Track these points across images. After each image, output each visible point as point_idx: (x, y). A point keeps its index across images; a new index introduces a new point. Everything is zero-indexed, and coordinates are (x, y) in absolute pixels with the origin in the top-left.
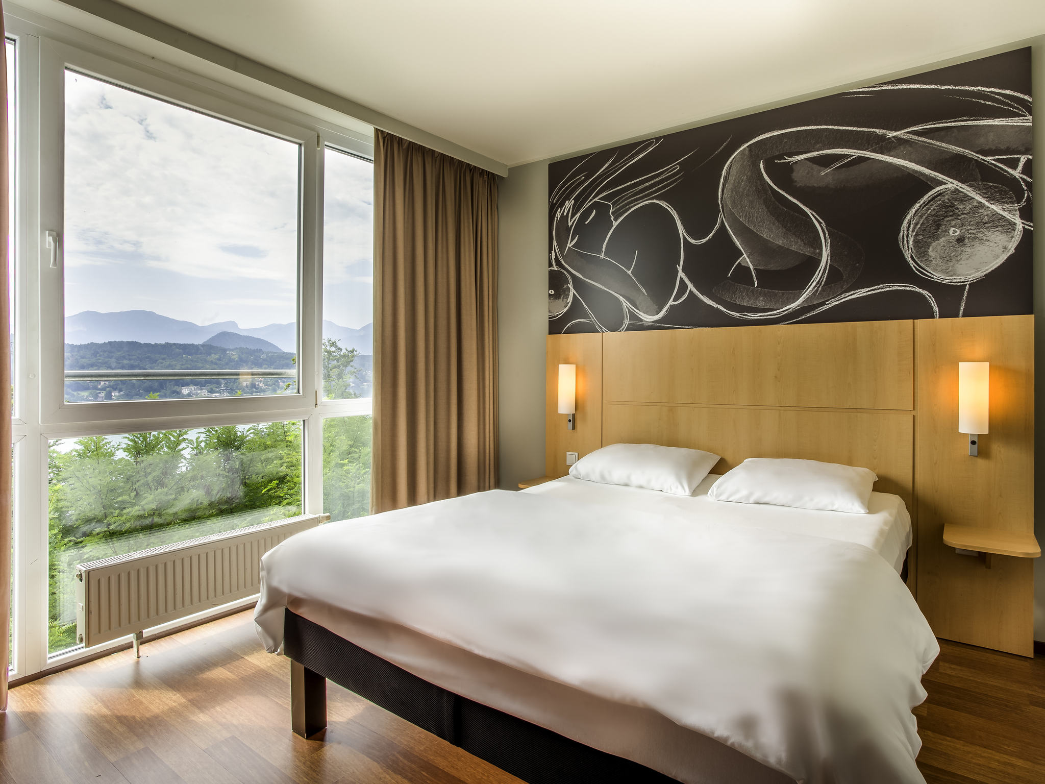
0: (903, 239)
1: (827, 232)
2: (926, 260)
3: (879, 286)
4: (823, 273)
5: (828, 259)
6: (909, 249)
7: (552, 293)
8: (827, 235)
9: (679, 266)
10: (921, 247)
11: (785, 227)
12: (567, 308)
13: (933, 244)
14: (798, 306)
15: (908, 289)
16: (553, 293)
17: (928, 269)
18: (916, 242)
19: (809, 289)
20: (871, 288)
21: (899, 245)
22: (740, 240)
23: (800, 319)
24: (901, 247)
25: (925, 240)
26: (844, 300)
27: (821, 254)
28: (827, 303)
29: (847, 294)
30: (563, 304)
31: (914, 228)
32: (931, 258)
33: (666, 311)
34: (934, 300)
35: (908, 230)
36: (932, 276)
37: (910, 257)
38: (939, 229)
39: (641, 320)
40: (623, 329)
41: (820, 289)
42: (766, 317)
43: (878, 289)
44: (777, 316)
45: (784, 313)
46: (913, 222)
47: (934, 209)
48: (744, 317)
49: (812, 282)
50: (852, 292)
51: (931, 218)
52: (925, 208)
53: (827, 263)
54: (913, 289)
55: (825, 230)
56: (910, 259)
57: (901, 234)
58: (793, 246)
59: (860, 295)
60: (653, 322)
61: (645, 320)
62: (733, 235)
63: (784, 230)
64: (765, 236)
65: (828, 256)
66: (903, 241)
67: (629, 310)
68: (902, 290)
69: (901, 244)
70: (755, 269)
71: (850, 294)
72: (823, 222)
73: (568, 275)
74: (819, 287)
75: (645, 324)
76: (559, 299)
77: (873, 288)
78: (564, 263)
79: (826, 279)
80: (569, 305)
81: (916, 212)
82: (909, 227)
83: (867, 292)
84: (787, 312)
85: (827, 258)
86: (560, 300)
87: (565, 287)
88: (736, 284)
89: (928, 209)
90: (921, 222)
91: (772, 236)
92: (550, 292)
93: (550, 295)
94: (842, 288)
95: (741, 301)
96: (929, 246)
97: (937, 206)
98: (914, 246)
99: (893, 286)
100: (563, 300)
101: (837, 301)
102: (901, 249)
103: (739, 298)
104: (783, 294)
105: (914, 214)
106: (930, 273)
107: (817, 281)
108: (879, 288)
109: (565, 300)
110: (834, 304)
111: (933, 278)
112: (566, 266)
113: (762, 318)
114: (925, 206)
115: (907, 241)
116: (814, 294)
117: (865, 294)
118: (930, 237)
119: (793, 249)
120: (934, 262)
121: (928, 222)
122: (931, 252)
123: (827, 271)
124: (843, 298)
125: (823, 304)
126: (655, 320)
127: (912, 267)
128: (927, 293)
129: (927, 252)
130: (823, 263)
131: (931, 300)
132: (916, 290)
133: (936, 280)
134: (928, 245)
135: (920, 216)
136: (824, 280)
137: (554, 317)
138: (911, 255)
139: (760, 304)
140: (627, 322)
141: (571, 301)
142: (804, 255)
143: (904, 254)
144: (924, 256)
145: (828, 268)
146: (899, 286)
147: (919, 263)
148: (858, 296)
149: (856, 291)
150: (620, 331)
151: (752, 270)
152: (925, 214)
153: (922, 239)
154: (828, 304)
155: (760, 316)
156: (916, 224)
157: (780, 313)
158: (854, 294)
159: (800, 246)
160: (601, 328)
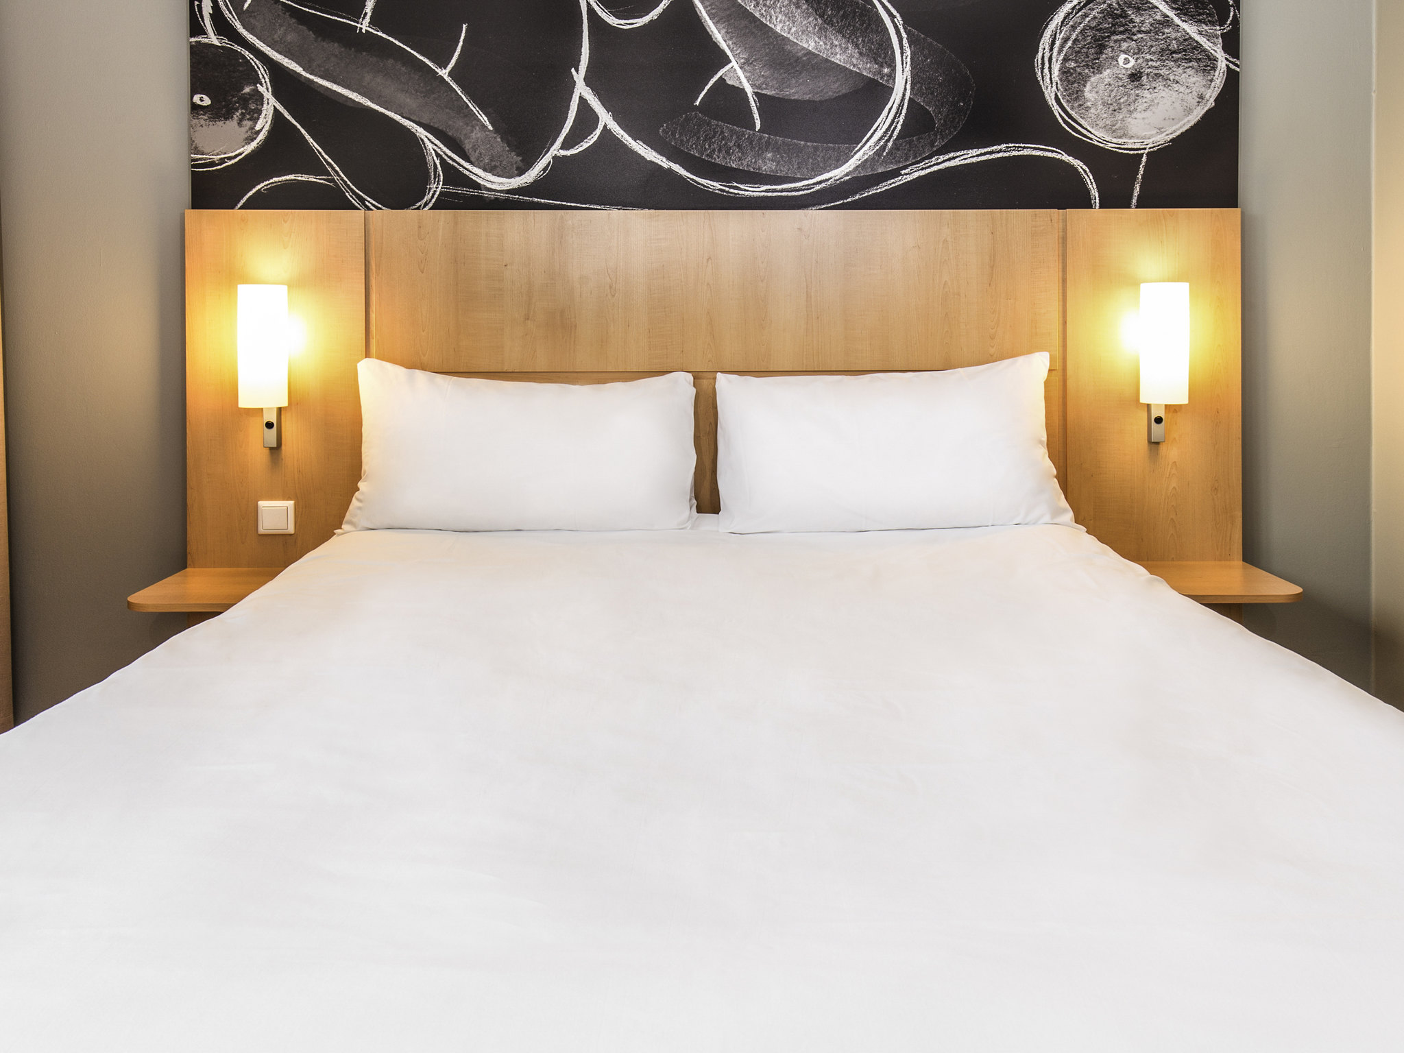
0: (1043, 64)
1: (904, 35)
2: (1081, 105)
3: (999, 147)
4: (896, 113)
5: (905, 89)
6: (1052, 83)
7: (204, 104)
8: (905, 41)
9: (577, 71)
10: (1073, 81)
11: (821, 16)
12: (254, 145)
13: (1092, 79)
14: (847, 175)
15: (1049, 155)
16: (207, 101)
17: (1082, 122)
18: (1065, 72)
19: (869, 144)
20: (986, 150)
21: (1035, 74)
22: (723, 31)
23: (849, 200)
24: (1040, 78)
25: (1078, 70)
26: (936, 168)
27: (892, 76)
28: (903, 172)
29: (942, 158)
30: (243, 132)
31: (1062, 46)
32: (1089, 104)
33: (544, 170)
34: (1091, 177)
35: (1051, 50)
36: (1090, 135)
37: (1053, 97)
38: (1101, 53)
39: (478, 186)
40: (426, 204)
41: (890, 144)
42: (779, 194)
43: (998, 152)
44: (801, 193)
45: (818, 187)
46: (1060, 36)
47: (1095, 18)
48: (732, 190)
49: (875, 131)
50: (952, 155)
51: (1089, 33)
52: (1080, 13)
53: (904, 95)
54: (1058, 156)
55: (902, 31)
56: (1054, 102)
57: (1040, 54)
58: (838, 56)
59: (966, 162)
60: (508, 192)
61: (489, 185)
62: (708, 18)
63: (820, 21)
64: (778, 29)
65: (906, 83)
66: (1043, 68)
67: (443, 161)
68: (1039, 156)
69: (1040, 74)
70: (756, 94)
71: (947, 157)
72: (898, 15)
73: (256, 63)
74: (888, 141)
75: (486, 194)
76: (226, 119)
77: (989, 149)
78: (241, 30)
79: (902, 125)
80: (261, 137)
81: (1065, 18)
82: (1053, 43)
83: (978, 156)
84: (823, 185)
85: (905, 86)
86: (232, 124)
87: (247, 90)
88: (714, 122)
89: (1086, 16)
90: (1074, 37)
91: (794, 29)
92: (196, 99)
93: (195, 108)
94: (932, 146)
95: (724, 157)
96: (1086, 81)
97: (1100, 13)
98: (1061, 80)
99: (1024, 148)
100: (240, 124)
101: (923, 169)
102: (1038, 82)
103: (720, 151)
104: (816, 149)
105: (1062, 22)
106: (1086, 129)
107: (884, 129)
108: (1000, 151)
109: (248, 123)
110: (916, 175)
111: (1091, 139)
112: (250, 38)
113: (770, 194)
114: (1080, 10)
115: (1050, 68)
116: (878, 153)
117: (974, 160)
118: (1087, 65)
119: (837, 62)
120: (1092, 110)
121: (1085, 39)
122: (1089, 93)
123: (904, 111)
124: (934, 165)
125: (896, 173)
126: (516, 186)
127: (1058, 116)
128: (1081, 164)
129: (1083, 91)
130: (896, 97)
131: (1086, 177)
132: (1063, 158)
133: (1096, 143)
134: (1084, 80)
135: (1072, 26)
136: (899, 127)
137: (213, 164)
138: (1056, 95)
139: (767, 165)
140: (436, 188)
141: (267, 127)
142: (860, 75)
143: (1043, 93)
144: (1076, 99)
145: (906, 105)
146: (1035, 149)
147: (1069, 109)
148: (962, 162)
149: (958, 154)
150: (418, 208)
151: (750, 95)
152: (1080, 23)
153: (1074, 69)
154: (906, 174)
155: (767, 191)
156: (1066, 40)
157: (808, 187)
158: (954, 158)
159: (852, 56)
160: (362, 200)
